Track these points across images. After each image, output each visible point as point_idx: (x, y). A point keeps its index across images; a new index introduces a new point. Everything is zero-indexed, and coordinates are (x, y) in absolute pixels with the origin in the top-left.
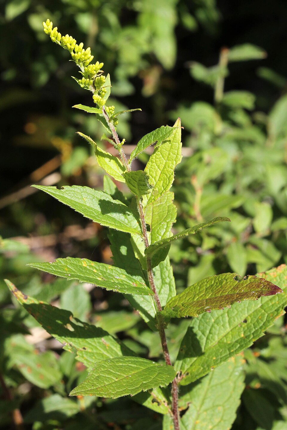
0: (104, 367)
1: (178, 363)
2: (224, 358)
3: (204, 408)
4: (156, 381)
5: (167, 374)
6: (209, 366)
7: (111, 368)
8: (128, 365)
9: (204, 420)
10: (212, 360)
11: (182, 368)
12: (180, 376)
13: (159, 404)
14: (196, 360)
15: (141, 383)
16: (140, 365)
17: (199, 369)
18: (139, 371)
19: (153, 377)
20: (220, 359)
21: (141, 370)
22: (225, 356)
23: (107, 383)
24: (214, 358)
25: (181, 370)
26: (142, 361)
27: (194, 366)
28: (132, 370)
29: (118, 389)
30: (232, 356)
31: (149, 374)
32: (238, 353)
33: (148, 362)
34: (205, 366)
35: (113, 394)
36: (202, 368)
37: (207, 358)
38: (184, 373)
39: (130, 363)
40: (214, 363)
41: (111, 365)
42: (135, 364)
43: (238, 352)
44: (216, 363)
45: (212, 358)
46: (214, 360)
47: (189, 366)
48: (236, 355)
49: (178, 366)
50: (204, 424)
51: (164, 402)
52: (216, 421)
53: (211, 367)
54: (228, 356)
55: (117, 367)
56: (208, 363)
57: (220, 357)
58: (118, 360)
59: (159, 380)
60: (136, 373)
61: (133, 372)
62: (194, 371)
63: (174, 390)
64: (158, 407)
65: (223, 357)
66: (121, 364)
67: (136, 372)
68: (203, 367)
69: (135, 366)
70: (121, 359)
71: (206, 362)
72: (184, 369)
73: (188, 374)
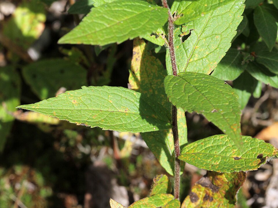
0: (100, 12)
1: (176, 4)
2: (214, 7)
3: (204, 35)
4: (145, 29)
5: (158, 20)
6: (200, 12)
7: (105, 14)
8: (124, 10)
9: (202, 46)
10: (204, 7)
11: (178, 9)
12: (176, 16)
13: (157, 36)
14: (191, 4)
15: (130, 30)
16: (136, 10)
17: (192, 13)
18: (132, 16)
19: (143, 24)
20: (210, 7)
21: (135, 15)
22: (215, 5)
23: (97, 29)
24: (206, 5)
25: (178, 11)
26: (139, 5)
27: (189, 9)
28: (126, 15)
29: (107, 35)
30: (221, 6)
31: (140, 21)
32: (226, 5)
33: (144, 6)
34: (197, 11)
35: (101, 41)
36: (194, 13)
37: (200, 4)
38: (180, 14)
39: (126, 8)
40: (205, 9)
41: (106, 11)
42: (131, 9)
43: (226, 3)
44: (207, 10)
45: (204, 5)
46: (205, 7)
47: (185, 8)
48: (223, 6)
49: (175, 6)
50: (202, 50)
51: (162, 35)
52: (213, 48)
53: (202, 13)
54: (218, 5)
55: (112, 11)
56: (200, 9)
57: (210, 5)
58: (115, 4)
59: (148, 28)
60: (128, 19)
61: (126, 18)
62: (187, 13)
63: (170, 27)
64: (156, 39)
65: (213, 5)
66: (117, 9)
67: (129, 17)
68: (195, 11)
69: (130, 11)
70: (119, 3)
71: (199, 8)
72: (180, 10)
73: (182, 15)
